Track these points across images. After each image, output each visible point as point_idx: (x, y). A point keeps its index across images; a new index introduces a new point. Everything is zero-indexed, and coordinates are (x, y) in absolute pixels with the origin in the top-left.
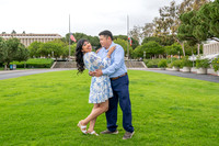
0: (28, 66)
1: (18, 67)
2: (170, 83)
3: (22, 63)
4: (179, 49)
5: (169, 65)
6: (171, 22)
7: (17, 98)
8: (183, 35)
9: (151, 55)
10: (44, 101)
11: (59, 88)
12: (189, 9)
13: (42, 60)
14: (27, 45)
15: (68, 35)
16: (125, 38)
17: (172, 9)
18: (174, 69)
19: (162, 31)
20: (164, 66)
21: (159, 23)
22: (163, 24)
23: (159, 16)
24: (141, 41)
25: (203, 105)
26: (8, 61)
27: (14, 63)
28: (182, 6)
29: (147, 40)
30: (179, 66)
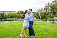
0: (7, 21)
1: (4, 21)
2: (47, 25)
3: (5, 19)
4: (50, 16)
5: (48, 20)
6: (48, 8)
7: (4, 28)
8: (51, 12)
9: (42, 18)
10: (12, 29)
11: (16, 26)
12: (53, 4)
13: (11, 19)
14: (7, 14)
15: (19, 12)
16: (35, 13)
17: (49, 4)
18: (49, 21)
19: (46, 11)
20: (46, 21)
21: (45, 8)
22: (46, 9)
23: (45, 7)
24: (40, 14)
25: (55, 30)
26: (1, 19)
27: (3, 20)
28: (51, 4)
29: (41, 13)
30: (50, 21)
